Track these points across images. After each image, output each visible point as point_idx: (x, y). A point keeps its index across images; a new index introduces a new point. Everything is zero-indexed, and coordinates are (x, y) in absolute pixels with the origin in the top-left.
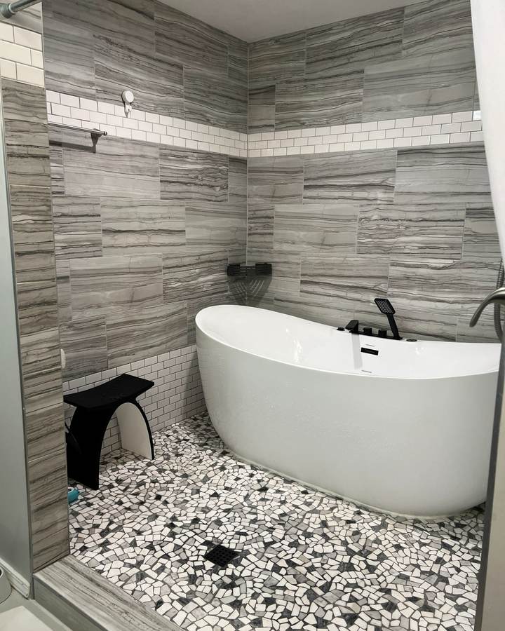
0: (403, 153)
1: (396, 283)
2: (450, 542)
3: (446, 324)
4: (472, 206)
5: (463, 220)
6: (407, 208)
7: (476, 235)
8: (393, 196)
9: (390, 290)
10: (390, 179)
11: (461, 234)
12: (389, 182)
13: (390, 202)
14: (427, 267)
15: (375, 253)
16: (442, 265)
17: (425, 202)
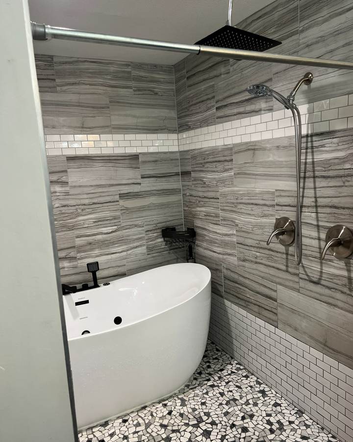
0: (70, 159)
1: (82, 249)
2: (210, 383)
3: (119, 266)
4: (122, 192)
5: (118, 201)
6: (81, 197)
7: (127, 209)
8: (68, 189)
9: (78, 255)
10: (64, 177)
11: (118, 210)
12: (64, 179)
13: (67, 194)
14: (102, 233)
15: (62, 231)
16: (111, 231)
17: (92, 191)
